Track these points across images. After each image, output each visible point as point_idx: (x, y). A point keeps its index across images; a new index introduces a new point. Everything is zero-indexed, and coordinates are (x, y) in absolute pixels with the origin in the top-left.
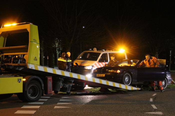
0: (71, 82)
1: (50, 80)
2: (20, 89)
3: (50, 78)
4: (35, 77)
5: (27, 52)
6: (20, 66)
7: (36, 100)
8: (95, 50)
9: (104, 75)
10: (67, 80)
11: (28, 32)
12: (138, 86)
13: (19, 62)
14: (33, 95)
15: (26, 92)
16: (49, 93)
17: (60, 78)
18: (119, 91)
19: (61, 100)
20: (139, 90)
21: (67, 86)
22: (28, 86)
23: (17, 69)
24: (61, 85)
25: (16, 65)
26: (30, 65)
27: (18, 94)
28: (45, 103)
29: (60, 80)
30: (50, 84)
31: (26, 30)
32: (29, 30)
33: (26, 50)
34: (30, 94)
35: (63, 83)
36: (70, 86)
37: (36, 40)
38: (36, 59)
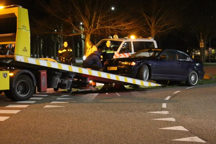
0: (71, 77)
1: (44, 75)
2: (6, 86)
3: (44, 73)
4: (26, 71)
5: (15, 41)
6: (7, 59)
7: (27, 99)
8: (116, 38)
9: (115, 68)
10: (65, 74)
11: (16, 17)
12: (158, 82)
13: (8, 53)
14: (23, 92)
15: (14, 88)
16: (42, 90)
17: (56, 73)
19: (58, 99)
20: (159, 86)
21: (66, 82)
22: (16, 82)
23: (4, 61)
24: (58, 80)
25: (4, 56)
26: (19, 56)
27: (5, 91)
28: (38, 102)
29: (56, 75)
30: (44, 80)
31: (13, 14)
32: (17, 15)
33: (13, 39)
34: (20, 92)
35: (60, 79)
36: (69, 82)
37: (25, 27)
38: (25, 50)
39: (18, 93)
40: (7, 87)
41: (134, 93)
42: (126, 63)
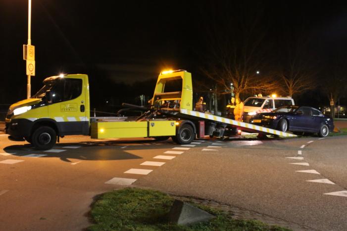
0: (223, 127)
1: (202, 124)
2: (173, 132)
3: (202, 123)
4: (189, 121)
5: (180, 97)
6: (174, 111)
7: (189, 143)
8: (260, 96)
9: (260, 121)
10: (219, 125)
11: (182, 80)
12: (294, 133)
13: (175, 107)
14: (186, 138)
15: (179, 135)
16: (201, 137)
17: (212, 123)
18: (276, 137)
19: (213, 144)
20: (296, 137)
21: (220, 131)
22: (181, 130)
23: (172, 113)
24: (213, 129)
25: (172, 109)
26: (184, 110)
27: (172, 137)
28: (197, 146)
29: (212, 125)
30: (202, 129)
31: (180, 77)
32: (183, 78)
33: (179, 96)
35: (215, 128)
36: (222, 131)
37: (189, 87)
38: (188, 105)
39: (182, 138)
40: (174, 134)
41: (275, 142)
42: (268, 117)
